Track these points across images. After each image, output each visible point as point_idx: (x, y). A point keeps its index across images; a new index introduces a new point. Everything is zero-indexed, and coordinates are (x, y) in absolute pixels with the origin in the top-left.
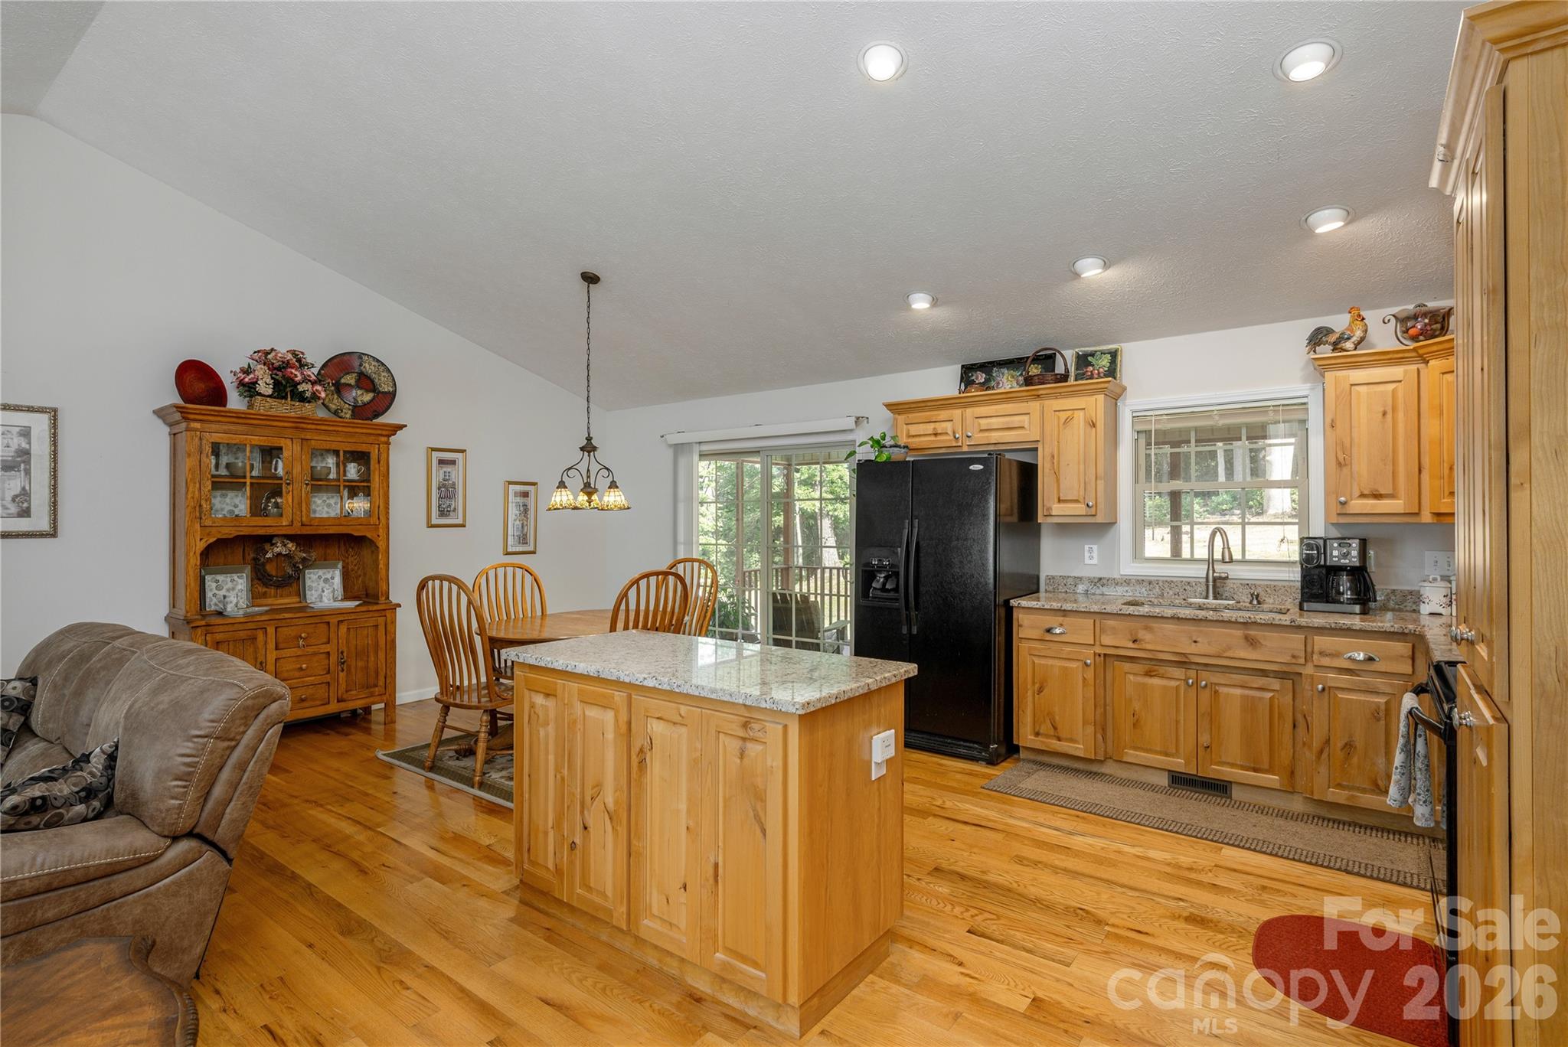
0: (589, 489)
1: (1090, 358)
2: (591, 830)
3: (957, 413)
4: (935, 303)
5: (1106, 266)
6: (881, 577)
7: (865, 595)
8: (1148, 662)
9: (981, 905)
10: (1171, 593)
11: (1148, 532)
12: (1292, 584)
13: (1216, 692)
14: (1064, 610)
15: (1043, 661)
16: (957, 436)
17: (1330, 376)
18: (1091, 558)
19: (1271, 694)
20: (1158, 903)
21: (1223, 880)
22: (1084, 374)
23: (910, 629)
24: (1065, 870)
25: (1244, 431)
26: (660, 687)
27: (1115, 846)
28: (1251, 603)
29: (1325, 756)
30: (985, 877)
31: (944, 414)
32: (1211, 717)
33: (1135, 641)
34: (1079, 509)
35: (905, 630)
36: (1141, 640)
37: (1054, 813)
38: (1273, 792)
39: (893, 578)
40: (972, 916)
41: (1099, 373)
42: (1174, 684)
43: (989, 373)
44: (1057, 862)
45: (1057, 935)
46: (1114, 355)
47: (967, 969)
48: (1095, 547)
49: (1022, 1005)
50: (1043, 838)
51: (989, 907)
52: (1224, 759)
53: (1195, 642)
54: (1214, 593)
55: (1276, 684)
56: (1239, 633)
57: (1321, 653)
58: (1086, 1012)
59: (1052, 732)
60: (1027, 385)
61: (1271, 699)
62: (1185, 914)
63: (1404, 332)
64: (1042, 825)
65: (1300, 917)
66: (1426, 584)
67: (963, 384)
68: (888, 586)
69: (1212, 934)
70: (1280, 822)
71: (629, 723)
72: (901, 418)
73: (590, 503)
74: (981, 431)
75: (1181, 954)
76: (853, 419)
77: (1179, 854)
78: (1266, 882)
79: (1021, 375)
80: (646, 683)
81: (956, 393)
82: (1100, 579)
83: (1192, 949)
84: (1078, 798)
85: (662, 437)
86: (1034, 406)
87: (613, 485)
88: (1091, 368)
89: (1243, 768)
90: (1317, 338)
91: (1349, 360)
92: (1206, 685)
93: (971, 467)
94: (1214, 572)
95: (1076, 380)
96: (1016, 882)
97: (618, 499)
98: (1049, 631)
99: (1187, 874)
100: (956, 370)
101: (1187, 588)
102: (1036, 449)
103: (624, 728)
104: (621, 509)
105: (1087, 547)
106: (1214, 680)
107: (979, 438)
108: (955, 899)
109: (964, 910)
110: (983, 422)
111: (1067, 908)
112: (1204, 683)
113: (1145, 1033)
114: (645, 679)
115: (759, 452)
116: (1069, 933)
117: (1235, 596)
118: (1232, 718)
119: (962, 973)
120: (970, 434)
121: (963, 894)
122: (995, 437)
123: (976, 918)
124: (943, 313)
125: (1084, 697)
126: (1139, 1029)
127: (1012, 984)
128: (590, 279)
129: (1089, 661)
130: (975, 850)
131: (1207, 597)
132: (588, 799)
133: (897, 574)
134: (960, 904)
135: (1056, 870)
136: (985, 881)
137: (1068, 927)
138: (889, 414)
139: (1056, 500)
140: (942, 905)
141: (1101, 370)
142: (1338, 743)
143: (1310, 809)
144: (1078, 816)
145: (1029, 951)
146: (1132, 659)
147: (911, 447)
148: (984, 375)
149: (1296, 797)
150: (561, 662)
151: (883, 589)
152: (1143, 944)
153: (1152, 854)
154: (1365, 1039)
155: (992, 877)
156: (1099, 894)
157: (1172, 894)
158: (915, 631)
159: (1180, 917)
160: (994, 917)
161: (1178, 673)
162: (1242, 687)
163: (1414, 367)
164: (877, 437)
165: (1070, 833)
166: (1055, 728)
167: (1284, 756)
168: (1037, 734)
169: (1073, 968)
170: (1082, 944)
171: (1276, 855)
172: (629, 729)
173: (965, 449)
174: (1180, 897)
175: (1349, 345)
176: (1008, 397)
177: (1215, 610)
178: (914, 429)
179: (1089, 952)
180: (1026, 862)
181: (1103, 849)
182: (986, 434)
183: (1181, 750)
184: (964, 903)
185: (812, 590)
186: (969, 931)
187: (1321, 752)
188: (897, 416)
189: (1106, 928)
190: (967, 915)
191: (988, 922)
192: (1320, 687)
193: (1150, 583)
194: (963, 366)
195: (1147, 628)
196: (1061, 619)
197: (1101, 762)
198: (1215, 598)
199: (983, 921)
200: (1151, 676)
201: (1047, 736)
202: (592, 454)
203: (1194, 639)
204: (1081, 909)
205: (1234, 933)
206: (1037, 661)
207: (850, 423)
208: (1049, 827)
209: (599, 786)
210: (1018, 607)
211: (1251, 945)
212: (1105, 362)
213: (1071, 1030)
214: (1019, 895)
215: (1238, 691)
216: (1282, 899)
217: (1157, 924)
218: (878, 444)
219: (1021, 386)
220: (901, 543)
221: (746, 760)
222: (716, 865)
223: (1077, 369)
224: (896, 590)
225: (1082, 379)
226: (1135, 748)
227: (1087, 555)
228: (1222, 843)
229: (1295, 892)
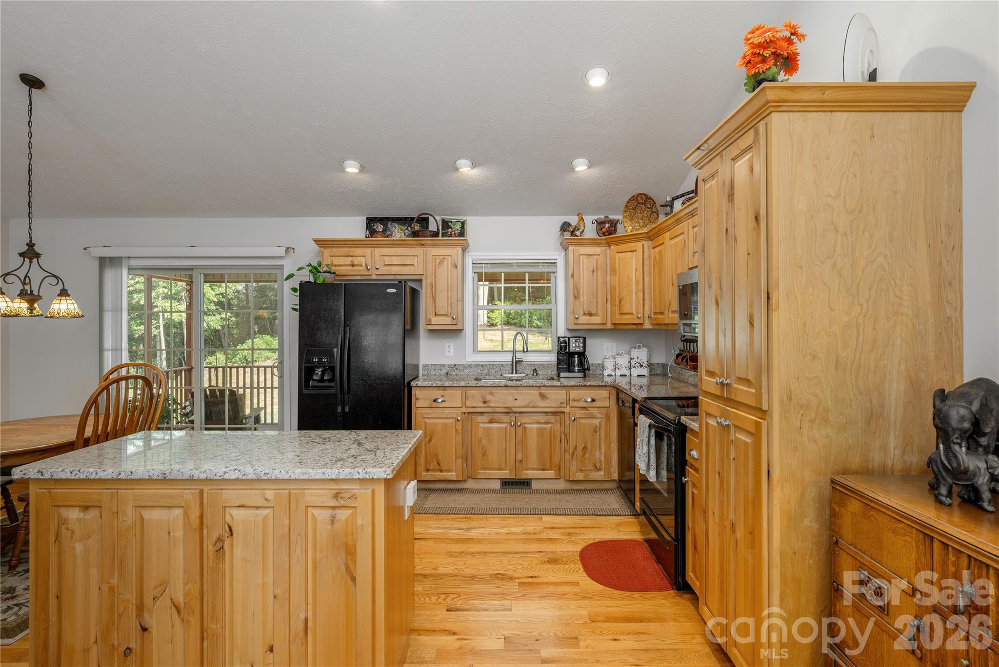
0: (31, 298)
1: (450, 224)
2: (154, 630)
3: (368, 251)
4: (362, 169)
5: (474, 166)
6: (319, 371)
7: (307, 386)
8: (490, 415)
9: (446, 590)
10: (493, 371)
11: (481, 334)
12: (551, 363)
13: (525, 428)
14: (445, 386)
15: (431, 421)
16: (369, 267)
17: (571, 248)
18: (449, 352)
19: (550, 425)
20: (532, 557)
21: (553, 535)
22: (446, 233)
23: (343, 409)
24: (477, 553)
25: (527, 275)
26: (244, 477)
27: (494, 530)
28: (533, 375)
29: (575, 455)
30: (437, 572)
31: (359, 251)
32: (521, 443)
33: (484, 402)
34: (448, 320)
35: (339, 409)
36: (488, 401)
37: (453, 520)
38: (551, 481)
39: (329, 371)
40: (444, 600)
41: (455, 234)
42: (504, 425)
43: (386, 225)
44: (471, 550)
45: (495, 594)
46: (463, 224)
47: (460, 635)
48: (452, 345)
49: (500, 644)
50: (455, 537)
51: (450, 590)
52: (529, 466)
53: (516, 399)
54: (516, 370)
55: (552, 419)
56: (535, 392)
57: (574, 400)
58: (533, 634)
59: (437, 467)
60: (413, 237)
61: (551, 427)
62: (547, 559)
63: (600, 230)
64: (450, 529)
65: (591, 545)
66: (606, 360)
67: (368, 231)
68: (326, 378)
69: (563, 566)
70: (558, 496)
71: (201, 517)
72: (327, 252)
73: (32, 310)
74: (386, 265)
75: (556, 583)
76: (284, 249)
77: (526, 526)
78: (571, 531)
79: (407, 229)
80: (227, 476)
81: (363, 237)
82: (455, 365)
83: (559, 578)
84: (460, 506)
85: (85, 249)
86: (419, 251)
87: (64, 293)
88: (450, 230)
89: (538, 470)
90: (565, 227)
91: (579, 241)
92: (520, 425)
93: (388, 290)
94: (516, 358)
95: (442, 237)
96: (456, 569)
97: (71, 307)
98: (435, 401)
99: (534, 537)
100: (362, 221)
101: (502, 368)
102: (421, 280)
103: (196, 523)
104: (74, 317)
105: (447, 345)
106: (524, 421)
107: (384, 270)
108: (428, 592)
109: (437, 598)
110: (387, 259)
111: (491, 576)
112: (519, 423)
113: (565, 634)
114: (225, 473)
115: (192, 269)
116: (500, 590)
117: (525, 372)
118: (533, 442)
119: (459, 639)
120: (378, 267)
121: (431, 587)
122: (395, 270)
123: (447, 600)
124: (365, 178)
125: (456, 441)
126: (561, 633)
127: (489, 634)
128: (32, 82)
129: (459, 418)
130: (422, 556)
131: (512, 374)
132: (148, 600)
133: (332, 369)
134: (433, 595)
135: (473, 554)
136: (439, 574)
137: (498, 587)
138: (315, 247)
139: (434, 314)
140: (422, 599)
141: (456, 232)
142: (580, 448)
143: (568, 486)
144: (466, 518)
145: (486, 610)
146: (482, 413)
147: (337, 273)
148: (382, 226)
149: (561, 480)
150: (110, 471)
151: (322, 380)
152: (538, 584)
153: (514, 530)
154: (645, 596)
155: (441, 570)
156: (502, 562)
157: (535, 550)
158: (347, 409)
159: (545, 562)
160: (455, 596)
161: (506, 418)
162: (538, 423)
163: (604, 248)
164: (315, 264)
165: (468, 530)
166: (439, 464)
167: (556, 459)
168: (428, 470)
169: (513, 612)
170: (510, 595)
171: (566, 515)
172: (202, 523)
173: (374, 277)
174: (540, 550)
175: (578, 233)
176: (401, 243)
177: (517, 380)
178: (336, 261)
179: (516, 598)
180: (455, 555)
181: (489, 534)
182: (389, 268)
183: (508, 466)
184: (435, 593)
185: (241, 384)
186: (448, 610)
187: (573, 454)
188: (322, 249)
189: (517, 581)
190: (440, 600)
191: (455, 600)
192: (573, 418)
193: (483, 366)
194: (367, 218)
195: (491, 394)
196: (442, 392)
197: (465, 481)
198: (516, 373)
199: (452, 600)
200: (492, 423)
201: (434, 470)
202: (35, 260)
203: (515, 398)
204: (498, 574)
205: (571, 562)
206: (427, 421)
207: (281, 251)
208: (455, 529)
209: (164, 584)
210: (416, 386)
211: (581, 566)
212: (458, 227)
213: (532, 648)
214: (462, 576)
215: (535, 426)
216: (579, 537)
217: (537, 570)
218: (315, 270)
219: (407, 236)
220: (337, 345)
221: (336, 525)
222: (306, 620)
223: (443, 229)
224: (332, 380)
225: (445, 236)
226: (484, 469)
227: (447, 350)
228: (540, 514)
229: (582, 532)
